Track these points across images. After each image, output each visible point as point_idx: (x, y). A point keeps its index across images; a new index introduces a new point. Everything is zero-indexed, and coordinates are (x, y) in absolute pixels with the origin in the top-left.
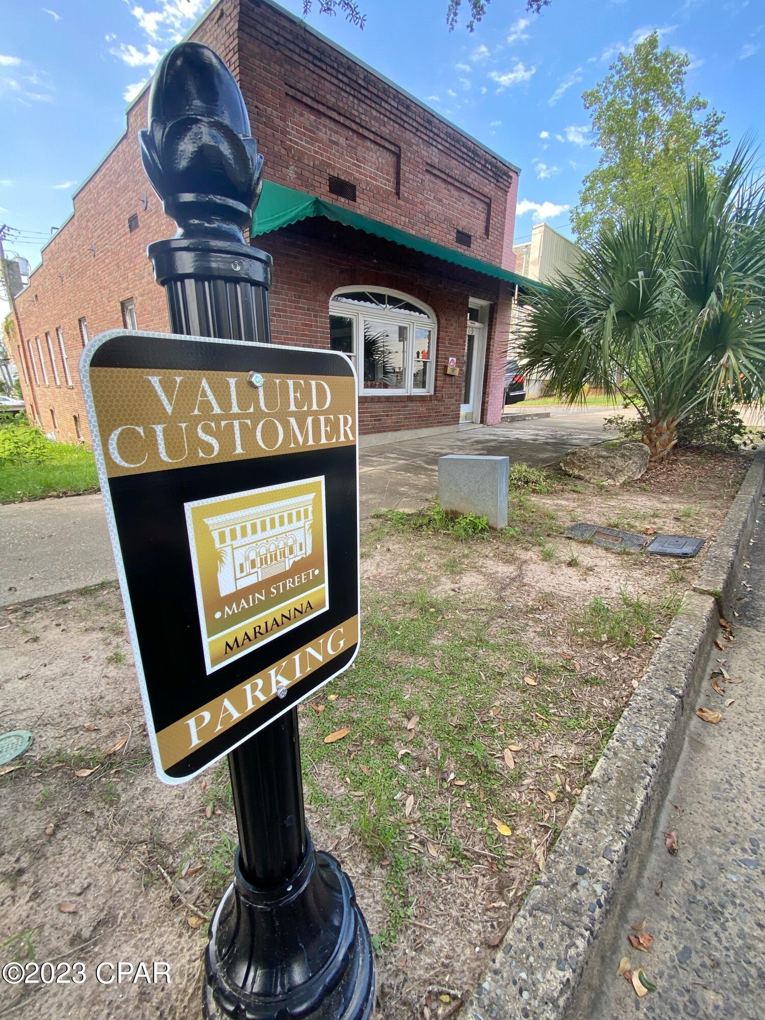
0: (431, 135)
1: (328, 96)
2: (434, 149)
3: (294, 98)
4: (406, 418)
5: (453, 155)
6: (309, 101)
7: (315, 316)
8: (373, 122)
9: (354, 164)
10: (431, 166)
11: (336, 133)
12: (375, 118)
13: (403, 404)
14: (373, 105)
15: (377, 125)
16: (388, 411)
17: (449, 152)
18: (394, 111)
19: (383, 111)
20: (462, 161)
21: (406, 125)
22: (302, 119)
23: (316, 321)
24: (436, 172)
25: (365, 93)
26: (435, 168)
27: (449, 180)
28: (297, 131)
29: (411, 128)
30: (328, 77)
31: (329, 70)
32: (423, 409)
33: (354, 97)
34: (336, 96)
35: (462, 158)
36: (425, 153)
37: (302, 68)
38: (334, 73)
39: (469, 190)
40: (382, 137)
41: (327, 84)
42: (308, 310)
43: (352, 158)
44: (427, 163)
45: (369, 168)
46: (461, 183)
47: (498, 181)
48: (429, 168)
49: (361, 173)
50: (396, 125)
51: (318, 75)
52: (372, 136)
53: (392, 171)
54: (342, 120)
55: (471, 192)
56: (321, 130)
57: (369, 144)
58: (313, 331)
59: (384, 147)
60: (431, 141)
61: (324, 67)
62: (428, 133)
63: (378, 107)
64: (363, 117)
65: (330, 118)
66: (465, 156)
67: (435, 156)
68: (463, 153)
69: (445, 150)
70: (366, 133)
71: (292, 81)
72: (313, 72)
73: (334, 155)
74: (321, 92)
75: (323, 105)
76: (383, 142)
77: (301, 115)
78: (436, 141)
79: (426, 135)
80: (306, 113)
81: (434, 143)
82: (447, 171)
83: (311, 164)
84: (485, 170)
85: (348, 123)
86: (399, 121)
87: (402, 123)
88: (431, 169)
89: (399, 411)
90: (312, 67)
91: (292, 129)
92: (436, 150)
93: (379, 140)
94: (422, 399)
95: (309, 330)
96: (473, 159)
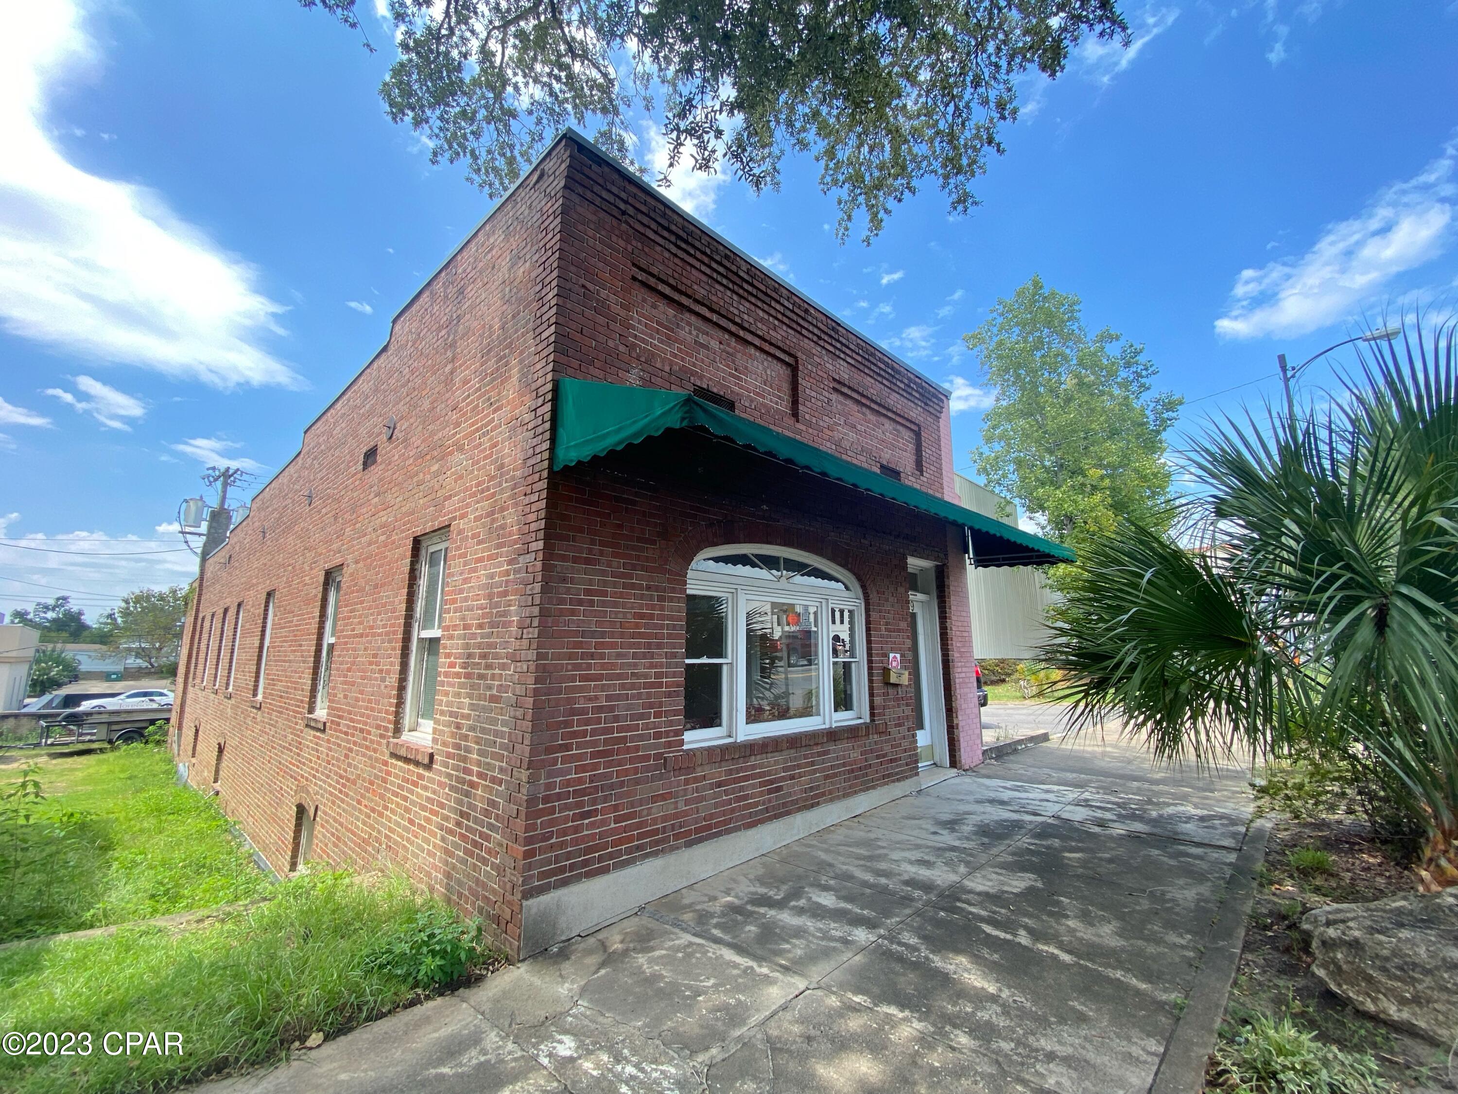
0: (838, 345)
1: (695, 287)
2: (842, 362)
3: (644, 284)
4: (827, 777)
5: (866, 371)
6: (667, 291)
7: (661, 599)
8: (759, 325)
9: (731, 375)
10: (839, 382)
11: (707, 334)
12: (762, 320)
13: (819, 749)
14: (759, 304)
15: (764, 328)
16: (794, 768)
17: (862, 367)
18: (788, 313)
19: (773, 312)
20: (879, 379)
21: (804, 332)
22: (654, 312)
23: (662, 609)
24: (845, 390)
25: (750, 289)
26: (844, 385)
27: (863, 400)
28: (646, 325)
29: (810, 336)
30: (697, 264)
31: (698, 255)
32: (855, 755)
33: (733, 291)
34: (707, 287)
35: (879, 375)
36: (831, 367)
37: (658, 249)
38: (706, 260)
39: (890, 414)
40: (771, 344)
41: (694, 271)
42: (649, 588)
43: (728, 366)
44: (834, 379)
45: (752, 382)
46: (880, 405)
47: (926, 404)
48: (838, 386)
49: (741, 387)
50: (790, 331)
51: (682, 259)
52: (757, 342)
53: (786, 387)
54: (715, 318)
55: (893, 416)
56: (683, 329)
57: (752, 351)
58: (656, 626)
59: (774, 356)
60: (837, 353)
61: (692, 252)
62: (834, 342)
63: (766, 307)
64: (746, 317)
65: (698, 314)
66: (882, 373)
67: (844, 372)
68: (880, 368)
69: (857, 365)
70: (749, 337)
71: (643, 263)
72: (675, 255)
73: (703, 361)
74: (685, 280)
75: (689, 297)
76: (772, 350)
77: (654, 306)
78: (844, 353)
79: (831, 344)
80: (662, 305)
81: (842, 356)
82: (861, 390)
83: (667, 369)
84: (909, 390)
85: (723, 322)
86: (795, 326)
87: (799, 329)
88: (839, 386)
89: (813, 764)
90: (674, 249)
91: (639, 322)
92: (845, 365)
93: (767, 347)
94: (852, 733)
95: (646, 626)
96: (893, 377)
